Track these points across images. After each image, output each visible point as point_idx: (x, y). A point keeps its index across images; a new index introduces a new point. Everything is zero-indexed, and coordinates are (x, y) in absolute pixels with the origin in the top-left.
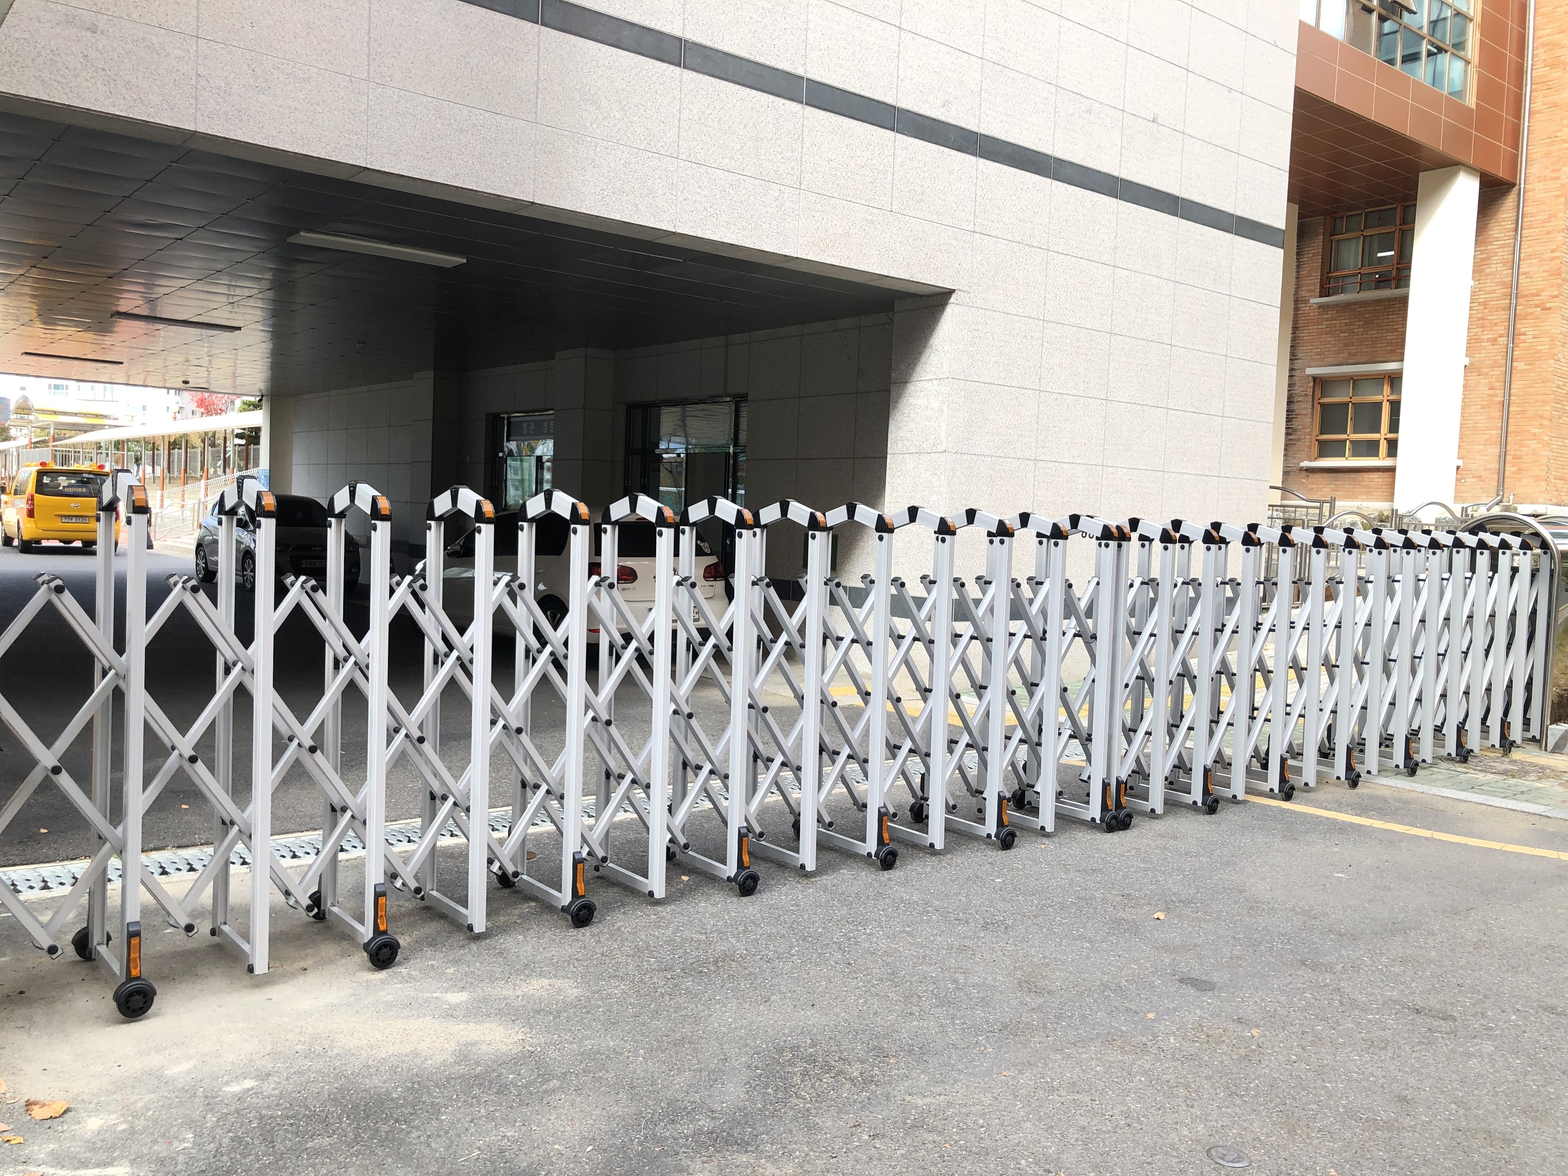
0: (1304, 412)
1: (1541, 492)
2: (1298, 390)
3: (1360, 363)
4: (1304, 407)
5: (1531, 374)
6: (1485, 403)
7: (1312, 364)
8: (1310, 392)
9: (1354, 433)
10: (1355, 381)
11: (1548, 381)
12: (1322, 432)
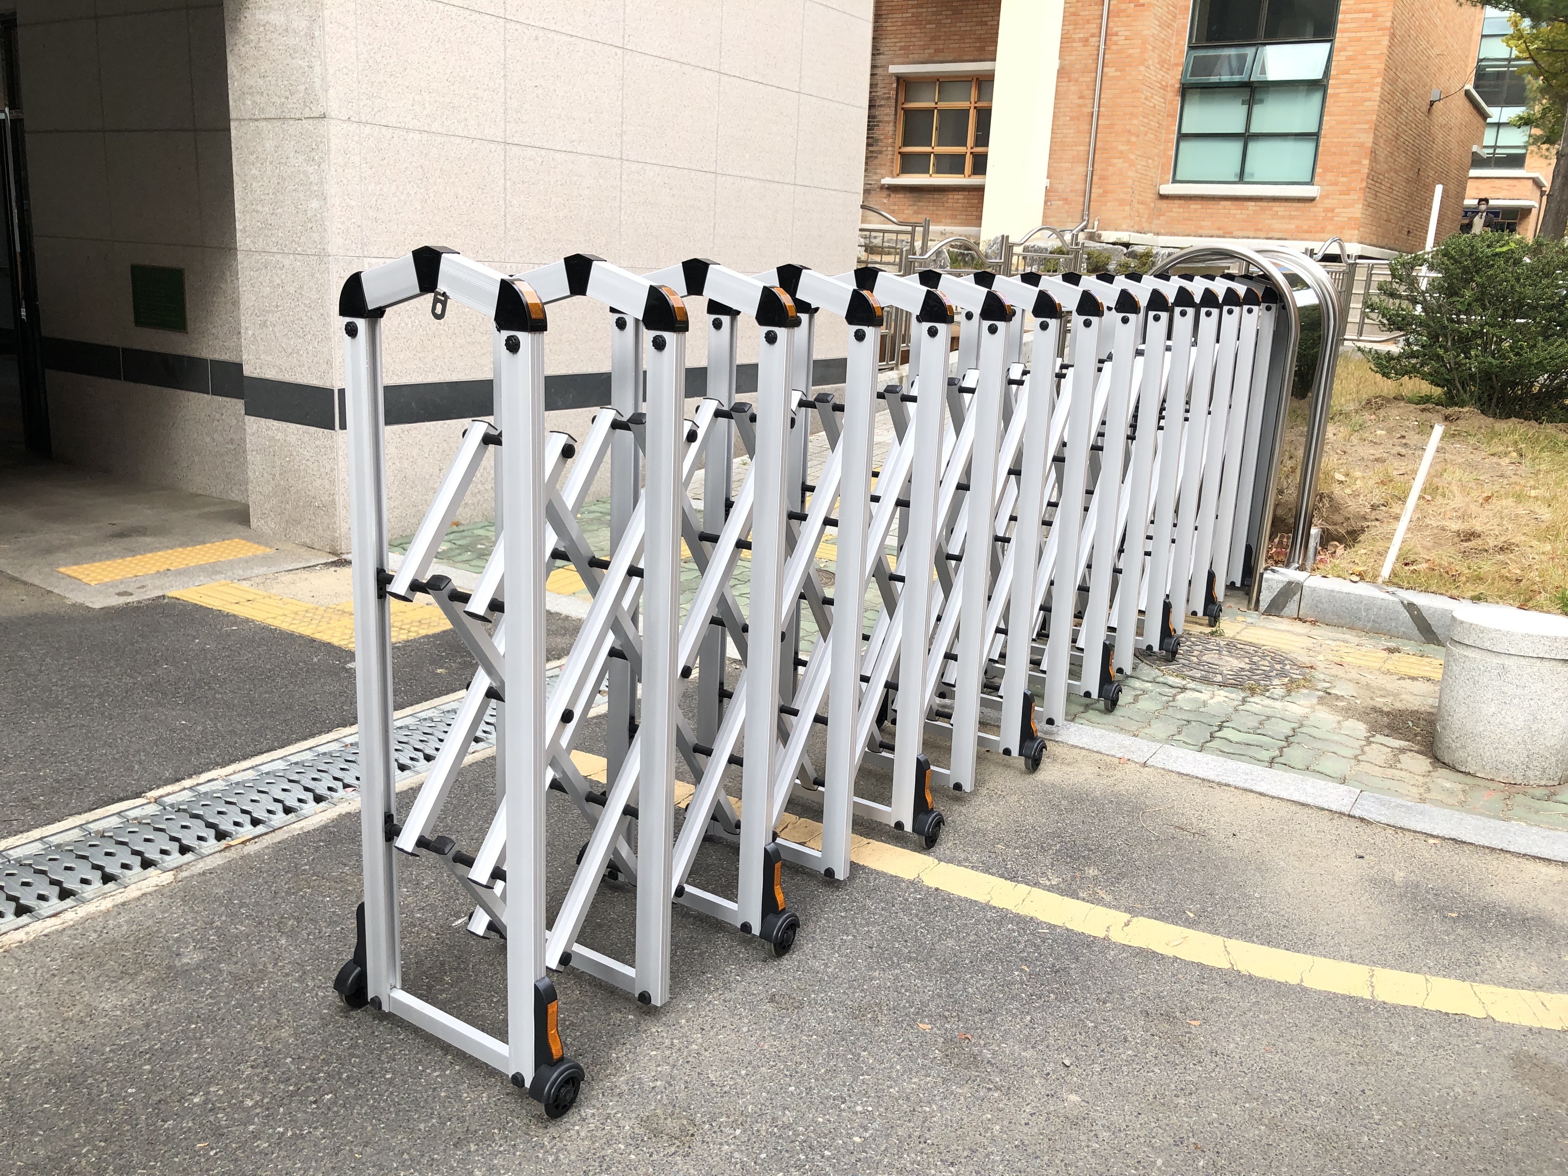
0: (887, 119)
1: (1125, 218)
2: (880, 92)
3: (946, 62)
4: (887, 113)
5: (1121, 82)
6: (1074, 114)
7: (896, 60)
8: (893, 93)
9: (939, 145)
10: (943, 83)
11: (1137, 91)
12: (905, 144)
